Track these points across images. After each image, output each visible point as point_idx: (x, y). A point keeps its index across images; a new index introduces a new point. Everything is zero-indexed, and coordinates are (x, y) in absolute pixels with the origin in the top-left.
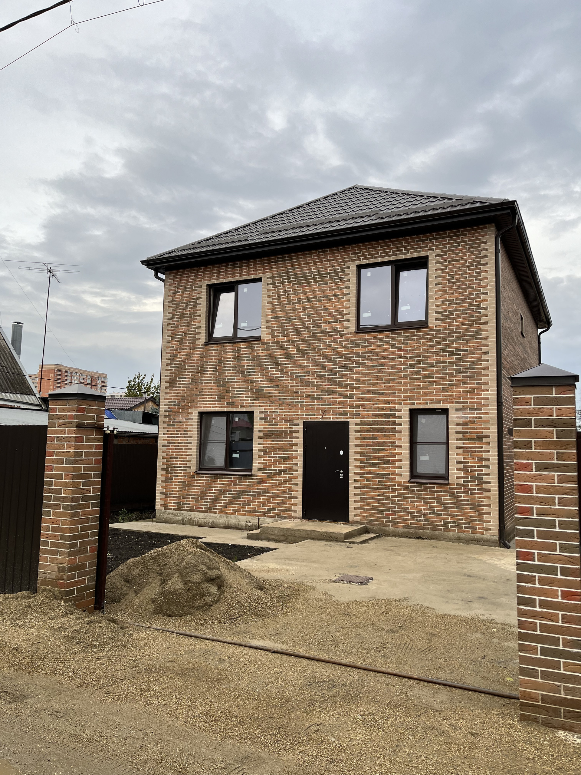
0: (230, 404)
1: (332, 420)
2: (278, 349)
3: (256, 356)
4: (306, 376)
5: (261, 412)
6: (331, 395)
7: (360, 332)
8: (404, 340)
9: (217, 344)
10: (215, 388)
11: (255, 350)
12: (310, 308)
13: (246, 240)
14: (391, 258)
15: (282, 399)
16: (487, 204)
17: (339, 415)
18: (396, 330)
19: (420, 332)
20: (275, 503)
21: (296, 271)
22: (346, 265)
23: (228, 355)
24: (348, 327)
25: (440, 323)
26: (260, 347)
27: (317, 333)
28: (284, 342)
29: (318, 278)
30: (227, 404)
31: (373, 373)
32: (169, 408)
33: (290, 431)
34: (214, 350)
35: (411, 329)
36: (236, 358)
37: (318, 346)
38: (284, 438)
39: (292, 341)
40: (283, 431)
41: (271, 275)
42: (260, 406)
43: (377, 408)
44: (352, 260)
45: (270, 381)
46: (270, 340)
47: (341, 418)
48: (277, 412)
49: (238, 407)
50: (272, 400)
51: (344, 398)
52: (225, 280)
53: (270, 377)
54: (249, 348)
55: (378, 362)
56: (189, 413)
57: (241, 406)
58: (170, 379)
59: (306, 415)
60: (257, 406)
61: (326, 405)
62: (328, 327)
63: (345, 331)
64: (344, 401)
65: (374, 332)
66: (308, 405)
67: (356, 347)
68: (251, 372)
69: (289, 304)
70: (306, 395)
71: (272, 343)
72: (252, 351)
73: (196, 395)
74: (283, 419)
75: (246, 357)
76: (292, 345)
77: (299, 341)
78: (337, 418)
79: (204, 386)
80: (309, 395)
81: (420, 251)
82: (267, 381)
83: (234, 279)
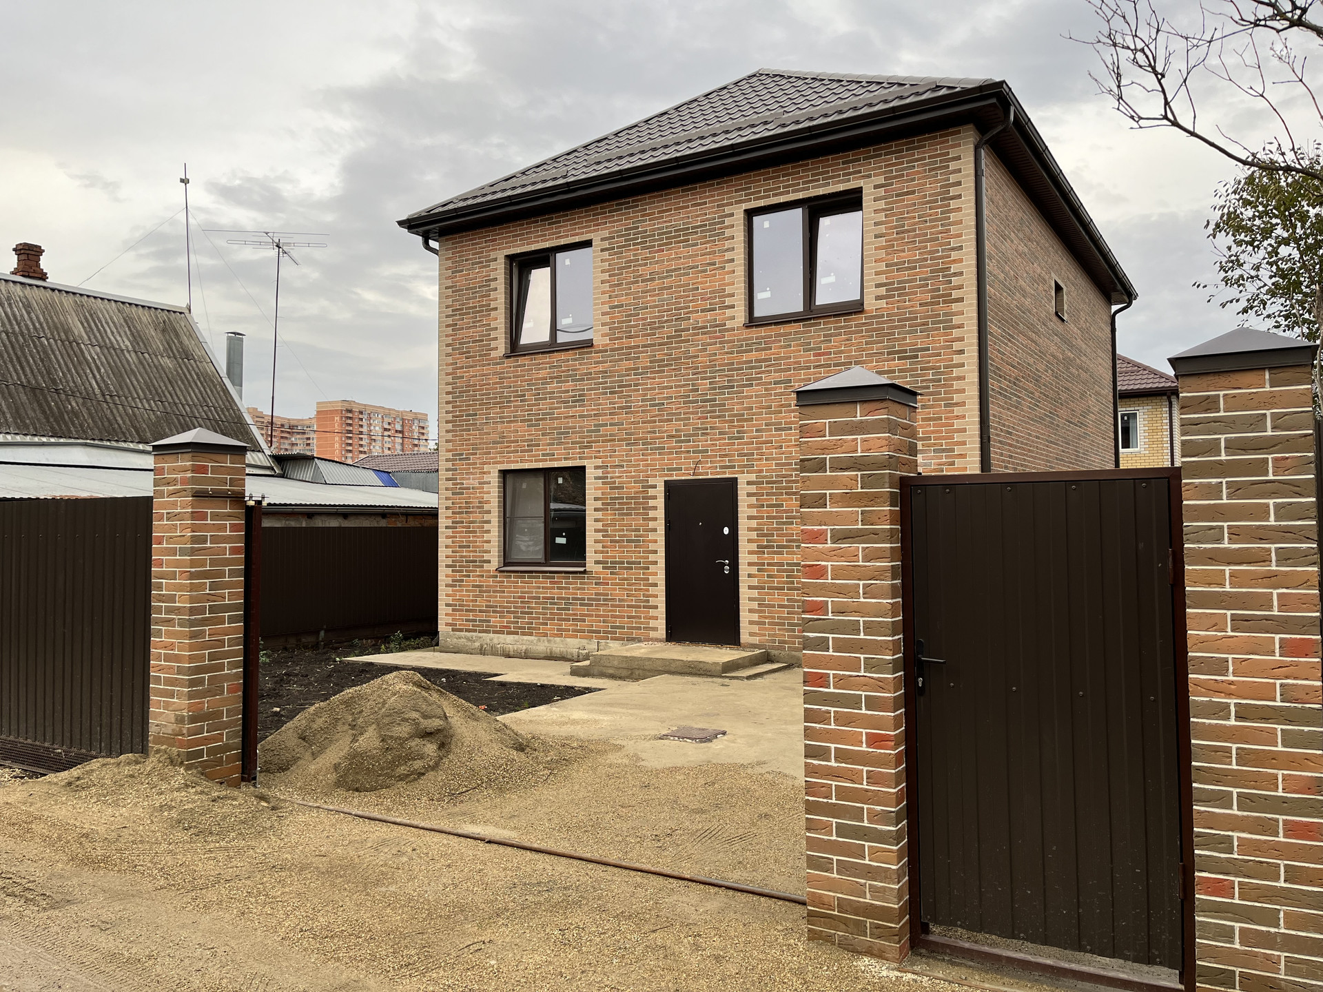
0: (548, 455)
1: (710, 476)
2: (621, 360)
3: (586, 374)
4: (667, 404)
5: (597, 468)
6: (707, 434)
7: (753, 326)
8: (825, 336)
9: (525, 355)
10: (523, 430)
11: (585, 364)
12: (671, 287)
13: (565, 177)
14: (801, 195)
15: (629, 444)
16: (957, 90)
17: (721, 467)
18: (810, 319)
19: (850, 320)
20: (623, 617)
21: (647, 226)
22: (727, 210)
23: (542, 374)
24: (733, 318)
25: (883, 303)
26: (591, 358)
27: (683, 330)
28: (630, 348)
29: (682, 236)
30: (543, 455)
31: (776, 395)
32: (453, 465)
33: (643, 498)
34: (519, 366)
35: (835, 316)
36: (555, 378)
37: (685, 352)
38: (634, 509)
39: (644, 346)
40: (632, 498)
41: (606, 234)
42: (596, 457)
43: (783, 454)
44: (737, 203)
45: (611, 414)
46: (607, 345)
47: (725, 473)
48: (622, 466)
49: (560, 459)
50: (613, 446)
51: (729, 438)
52: (534, 247)
53: (610, 409)
54: (576, 360)
55: (782, 376)
56: (484, 473)
57: (566, 459)
58: (453, 416)
59: (669, 470)
60: (591, 458)
61: (700, 452)
62: (700, 318)
63: (729, 324)
64: (728, 444)
65: (776, 324)
66: (672, 453)
67: (746, 351)
68: (580, 400)
69: (637, 282)
70: (669, 436)
71: (612, 350)
72: (580, 364)
73: (494, 443)
74: (632, 477)
75: (570, 376)
76: (642, 352)
77: (654, 345)
78: (718, 473)
79: (506, 427)
80: (673, 436)
81: (849, 180)
82: (605, 414)
83: (547, 245)
